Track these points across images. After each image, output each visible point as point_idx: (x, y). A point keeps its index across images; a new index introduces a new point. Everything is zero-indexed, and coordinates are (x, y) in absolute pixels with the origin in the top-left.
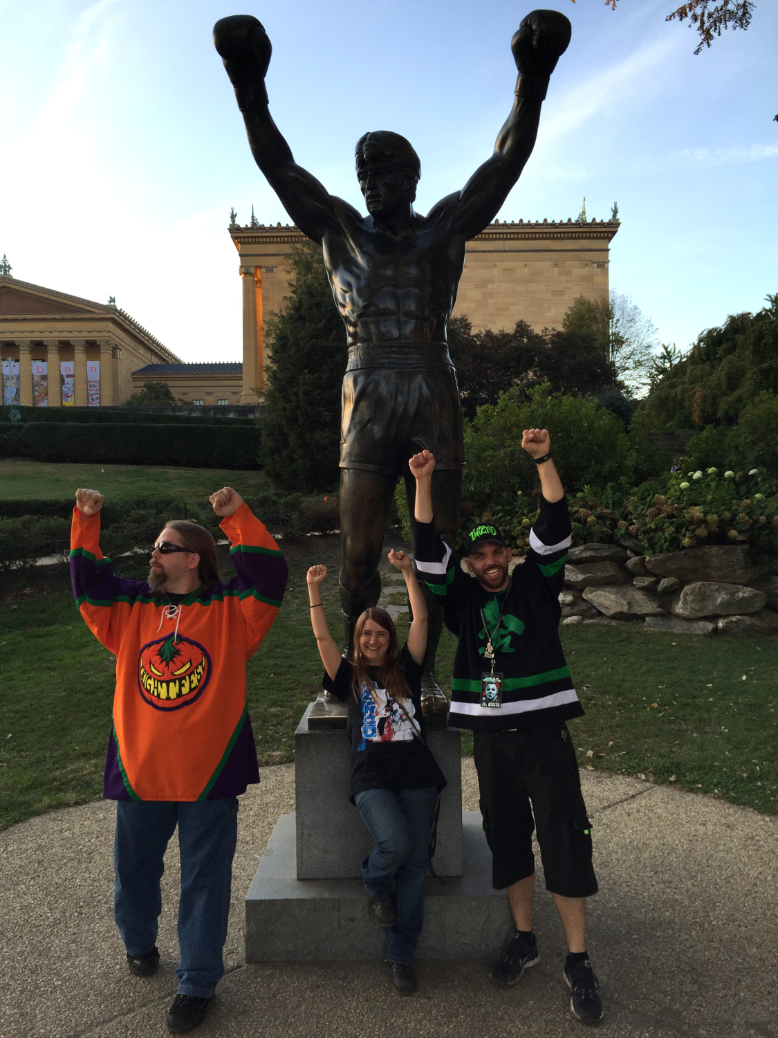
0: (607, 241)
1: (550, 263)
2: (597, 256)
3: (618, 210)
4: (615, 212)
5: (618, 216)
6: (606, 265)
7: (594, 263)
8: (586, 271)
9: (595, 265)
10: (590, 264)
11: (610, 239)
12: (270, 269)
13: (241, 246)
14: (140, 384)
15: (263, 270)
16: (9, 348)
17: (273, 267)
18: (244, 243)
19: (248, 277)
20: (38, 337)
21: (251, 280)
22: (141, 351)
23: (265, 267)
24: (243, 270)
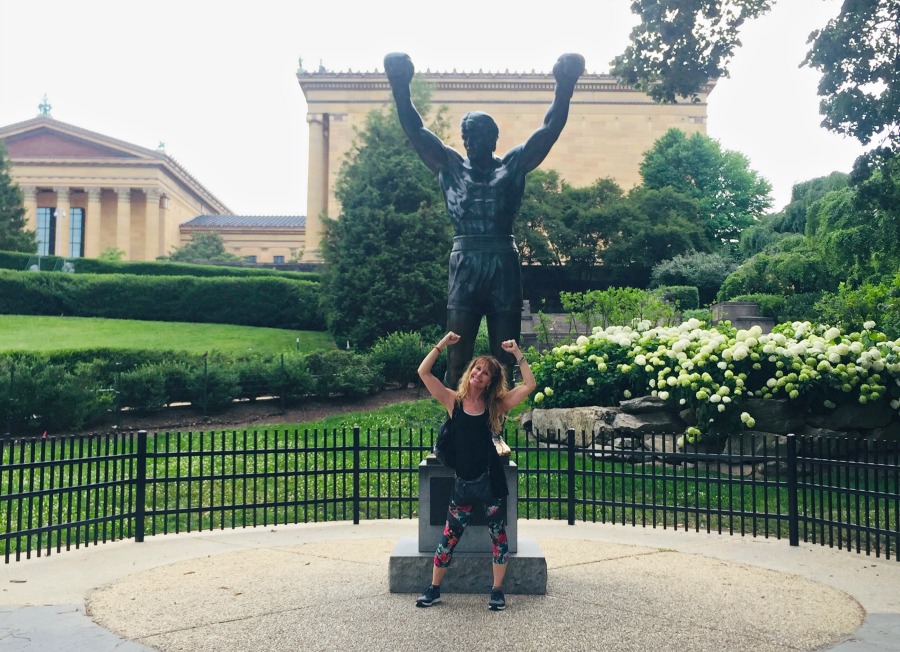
6: (704, 120)
7: (690, 117)
8: (682, 126)
9: (692, 120)
12: (339, 117)
13: (309, 92)
14: (188, 237)
15: (331, 118)
16: (45, 194)
17: (342, 115)
18: (312, 89)
19: (315, 125)
20: (77, 183)
21: (318, 128)
22: (191, 200)
23: (334, 115)
24: (310, 117)
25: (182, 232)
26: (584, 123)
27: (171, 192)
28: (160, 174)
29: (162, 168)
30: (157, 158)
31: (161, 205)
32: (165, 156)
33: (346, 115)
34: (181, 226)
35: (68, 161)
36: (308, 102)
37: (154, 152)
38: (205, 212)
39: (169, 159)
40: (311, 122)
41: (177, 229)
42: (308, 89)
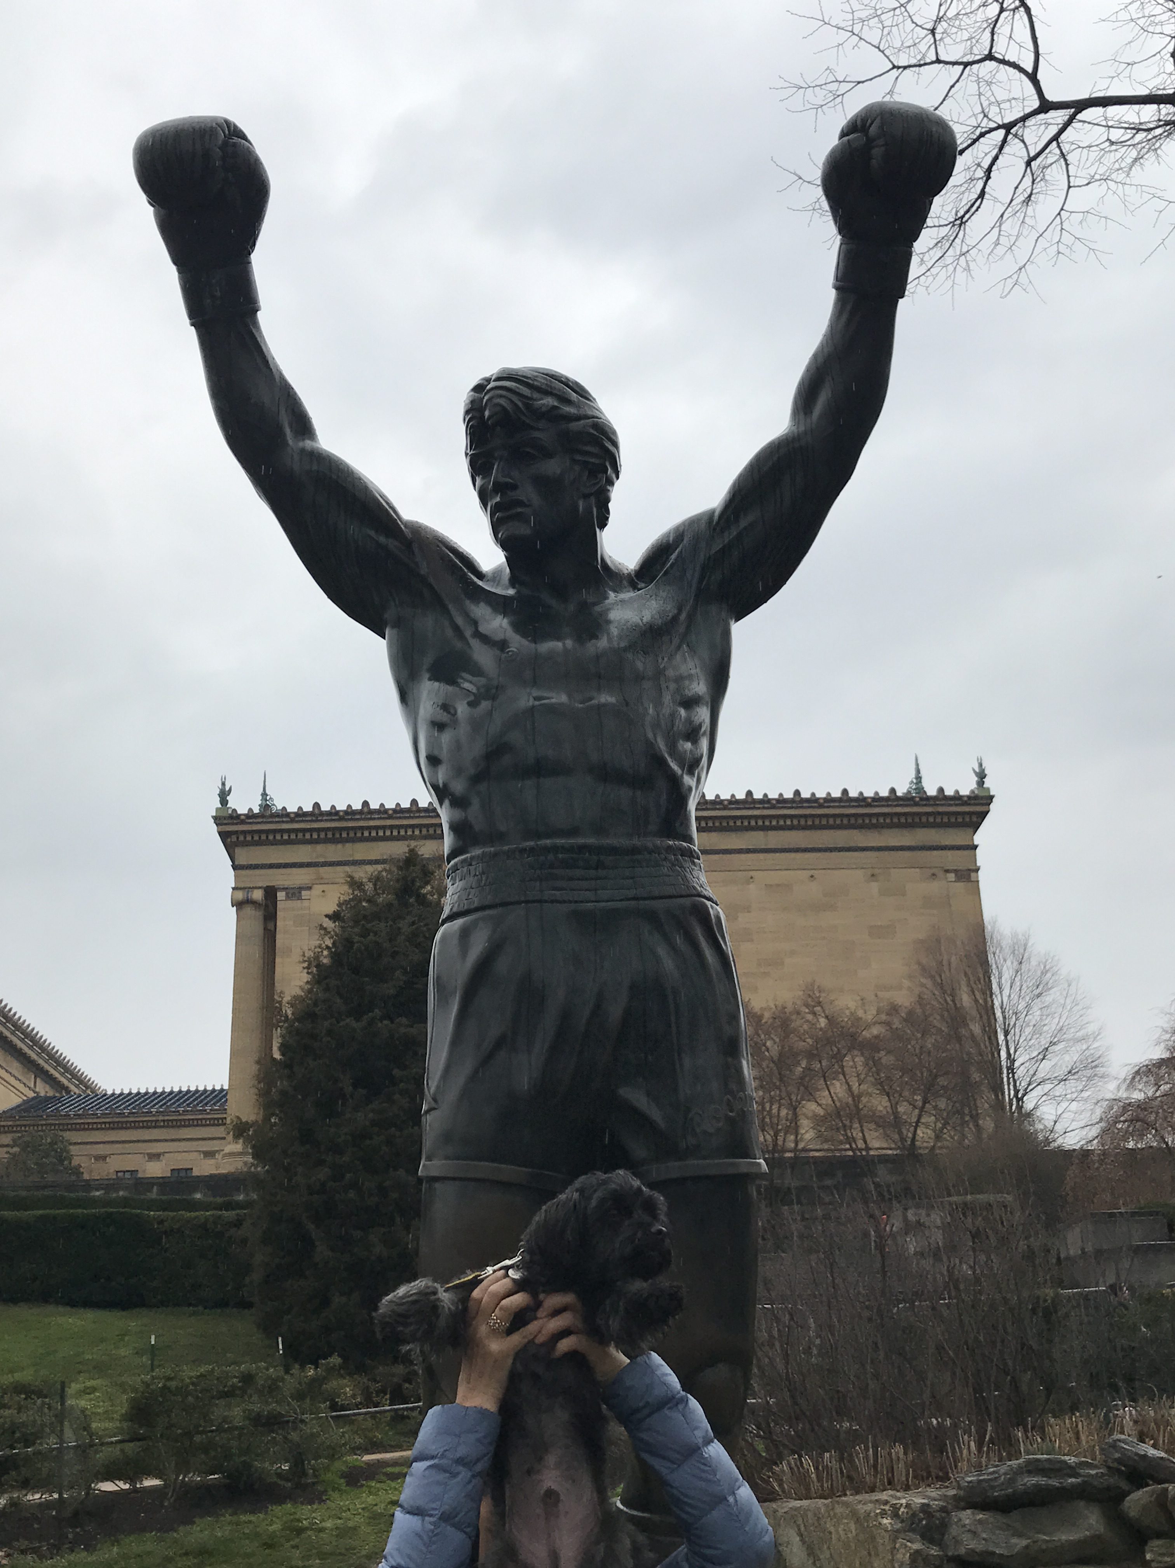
0: (971, 830)
1: (860, 873)
2: (952, 859)
3: (986, 772)
4: (981, 776)
5: (988, 783)
6: (973, 875)
7: (947, 871)
8: (935, 887)
9: (951, 876)
10: (941, 874)
11: (976, 827)
12: (295, 893)
13: (238, 851)
15: (281, 895)
17: (301, 889)
18: (246, 844)
19: (249, 910)
21: (254, 916)
22: (16, 1067)
23: (284, 889)
24: (240, 895)
26: (752, 886)
33: (309, 888)
36: (235, 867)
38: (43, 1089)
40: (238, 905)
42: (238, 844)
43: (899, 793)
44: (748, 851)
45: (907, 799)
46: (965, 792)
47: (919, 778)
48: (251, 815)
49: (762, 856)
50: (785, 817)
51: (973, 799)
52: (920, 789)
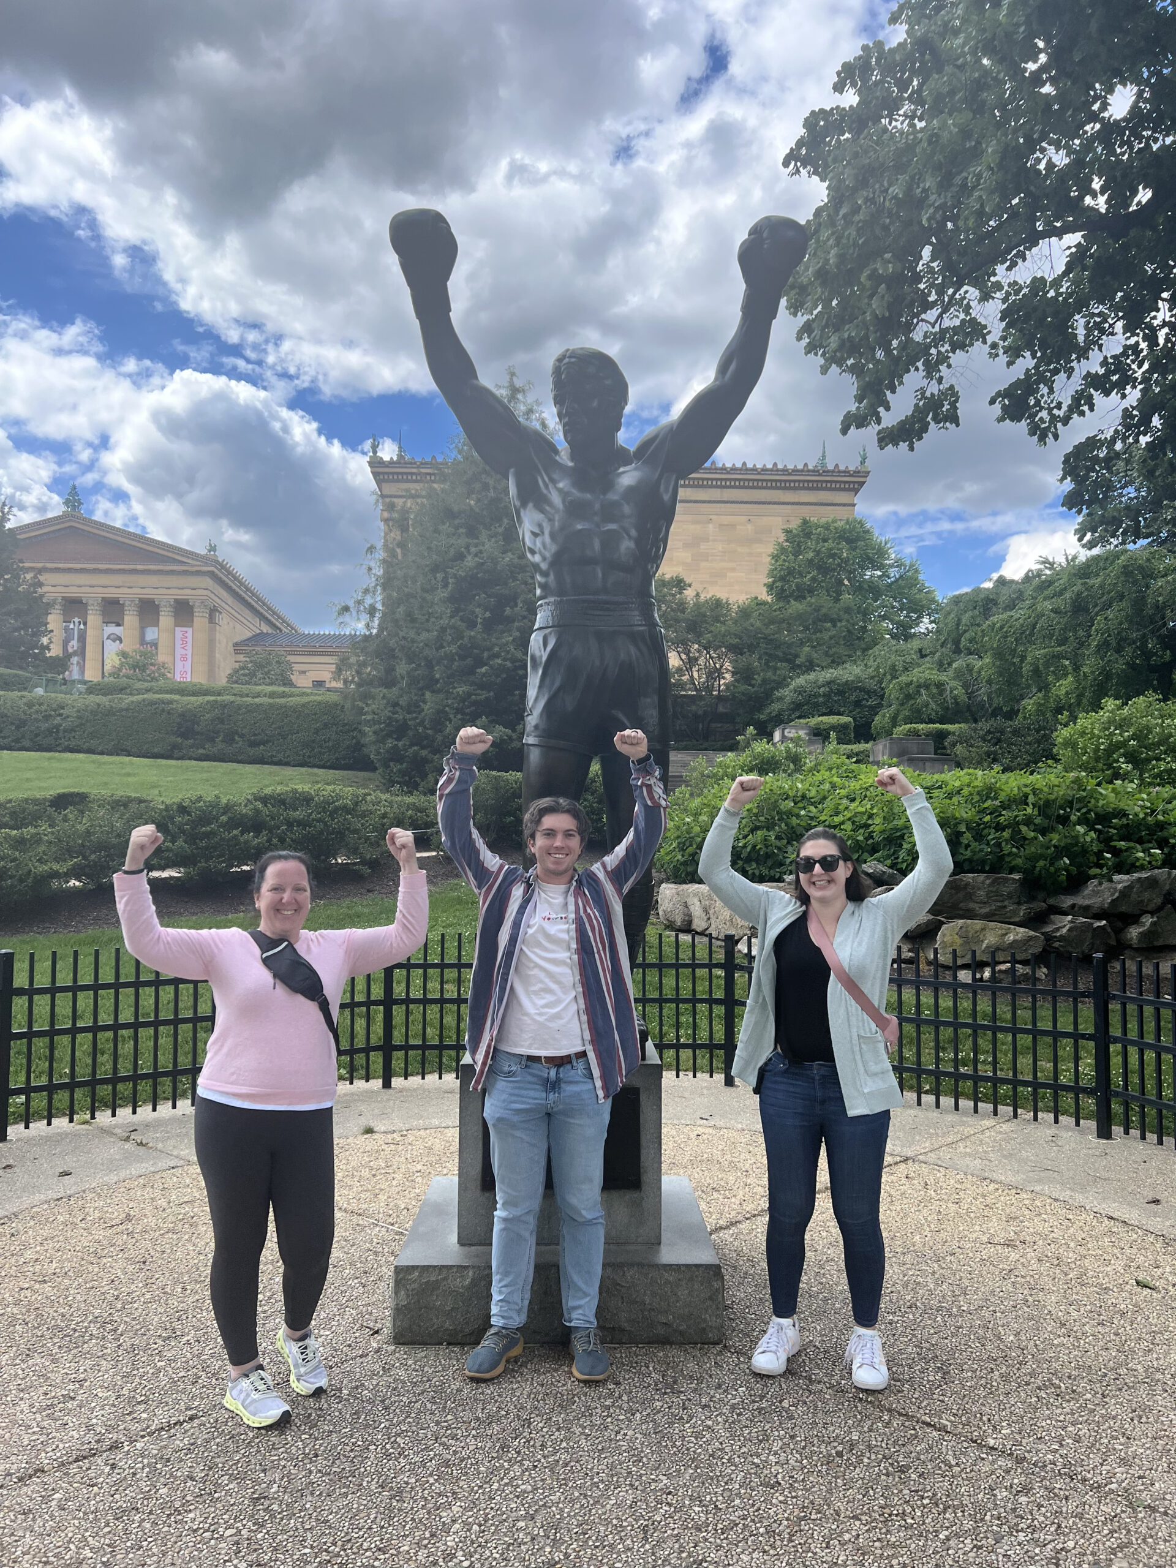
0: (853, 493)
1: (780, 519)
2: (839, 512)
11: (856, 491)
13: (384, 485)
14: (241, 658)
16: (74, 606)
18: (388, 481)
19: (392, 523)
20: (112, 593)
22: (247, 613)
24: (386, 515)
25: (237, 652)
26: (711, 526)
27: (223, 605)
28: (208, 582)
29: (212, 575)
30: (206, 565)
31: (211, 620)
32: (217, 562)
34: (236, 644)
35: (100, 566)
36: (383, 496)
37: (202, 557)
38: (265, 628)
39: (221, 564)
40: (386, 521)
41: (231, 649)
42: (384, 481)
43: (810, 467)
44: (710, 502)
45: (815, 472)
46: (852, 468)
47: (824, 457)
48: (391, 462)
49: (719, 505)
50: (735, 480)
51: (857, 473)
52: (824, 465)
